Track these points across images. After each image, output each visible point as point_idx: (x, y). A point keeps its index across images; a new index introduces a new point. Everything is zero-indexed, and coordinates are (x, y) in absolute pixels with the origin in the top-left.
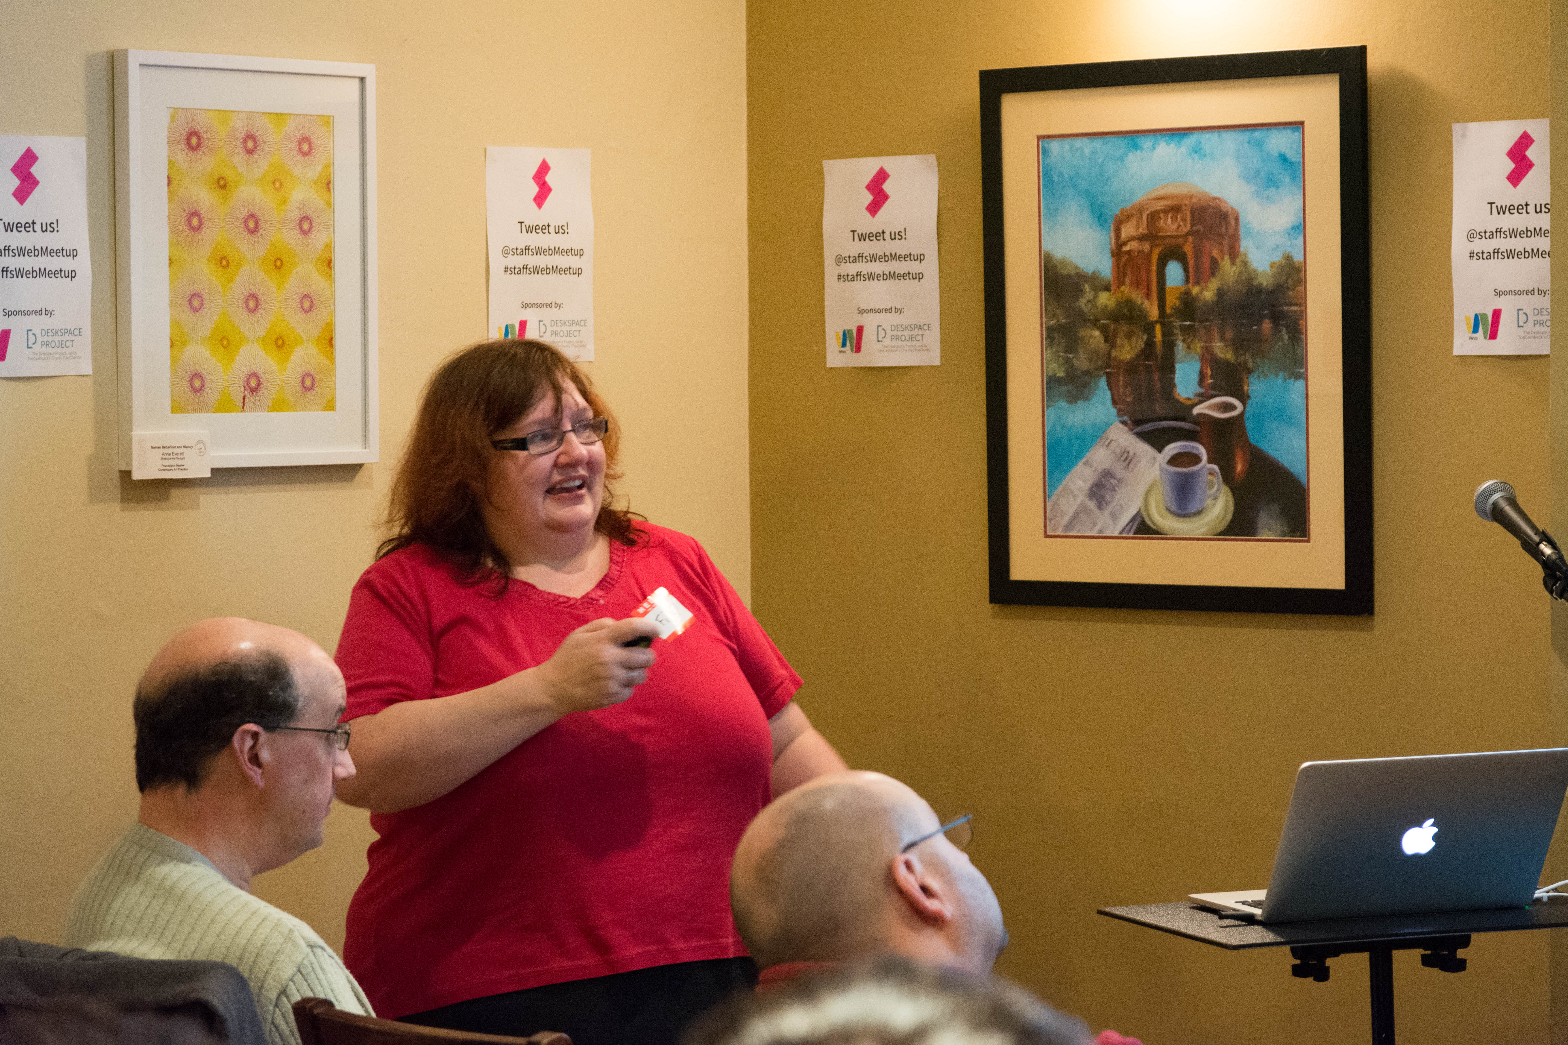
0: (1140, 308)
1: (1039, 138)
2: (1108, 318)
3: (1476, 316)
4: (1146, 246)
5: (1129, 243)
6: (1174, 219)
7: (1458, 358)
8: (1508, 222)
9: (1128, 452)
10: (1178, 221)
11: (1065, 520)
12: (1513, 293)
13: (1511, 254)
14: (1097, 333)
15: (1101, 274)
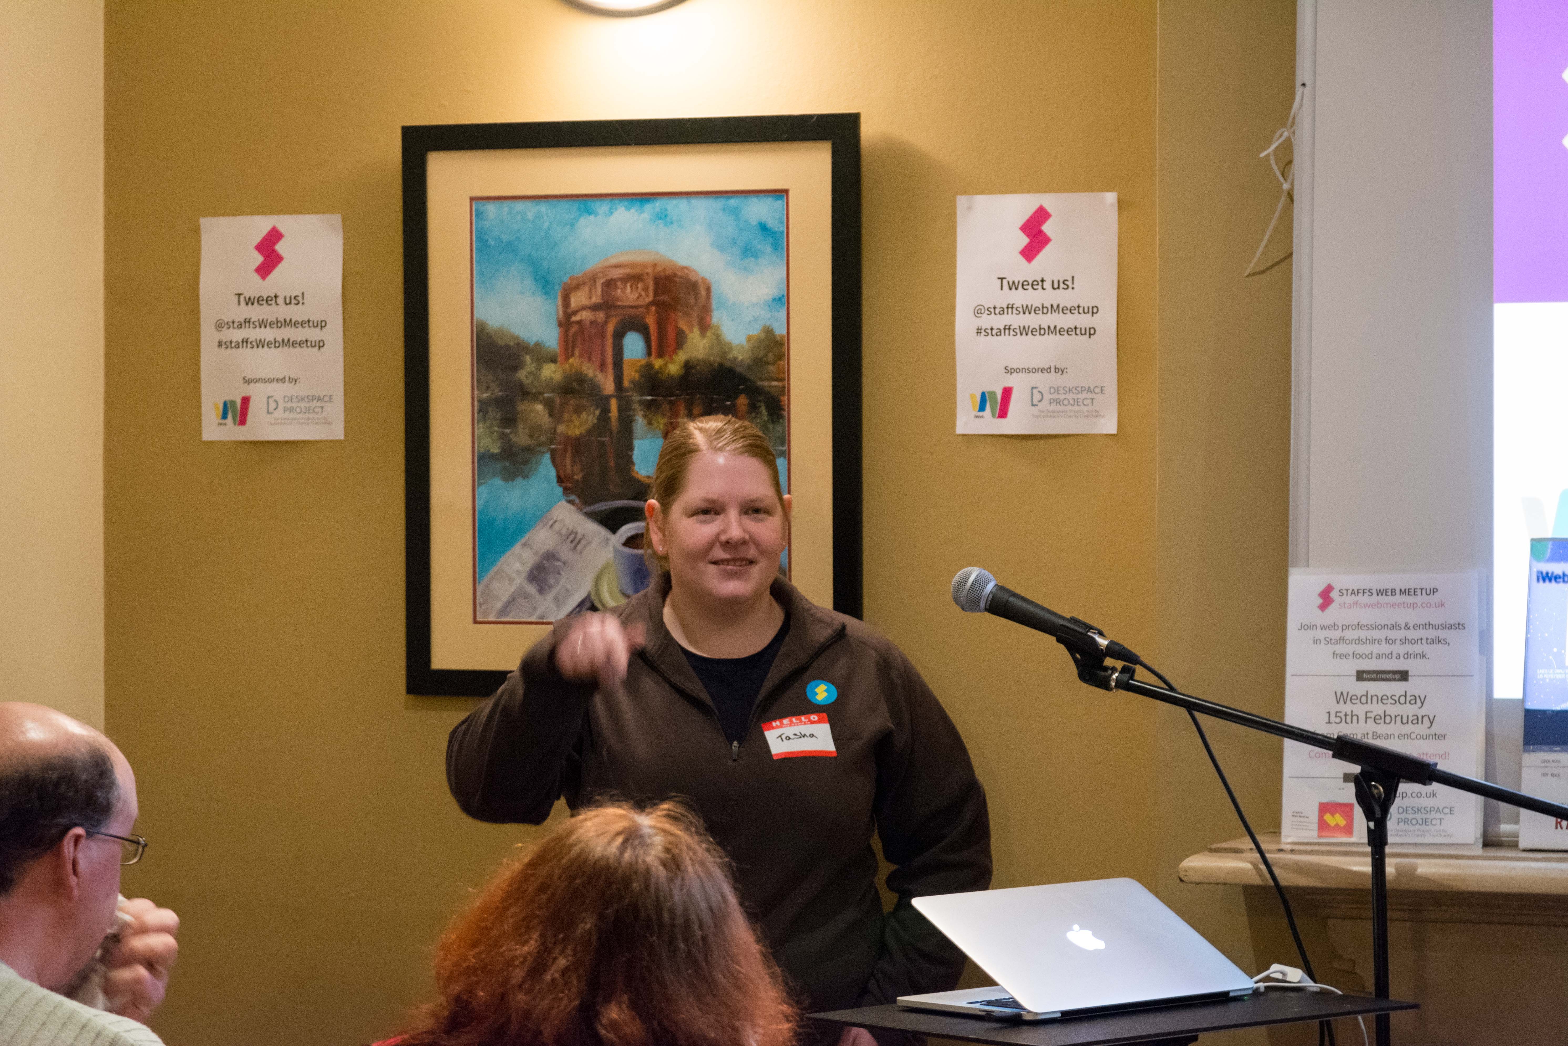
0: (591, 380)
1: (472, 199)
2: (553, 391)
3: (983, 395)
4: (601, 316)
5: (580, 313)
6: (634, 288)
7: (961, 438)
8: (1020, 297)
9: (576, 533)
10: (639, 290)
11: (499, 605)
12: (1027, 371)
13: (1024, 331)
14: (539, 407)
15: (544, 345)
